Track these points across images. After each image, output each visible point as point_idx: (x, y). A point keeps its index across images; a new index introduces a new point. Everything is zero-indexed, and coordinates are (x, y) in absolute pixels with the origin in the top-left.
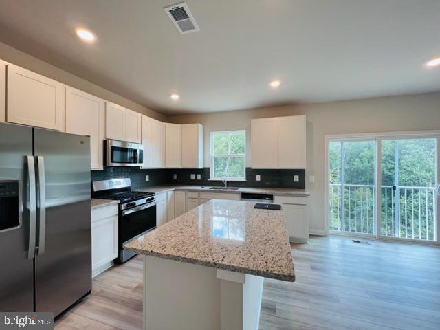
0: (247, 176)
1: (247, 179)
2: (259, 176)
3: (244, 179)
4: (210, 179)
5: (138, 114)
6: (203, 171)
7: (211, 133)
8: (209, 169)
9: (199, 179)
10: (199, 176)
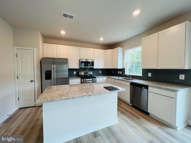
0: (143, 73)
1: (142, 75)
2: (151, 73)
3: (140, 74)
4: (125, 74)
5: (93, 49)
6: (123, 70)
7: (126, 51)
8: (125, 69)
9: (121, 73)
10: (121, 72)
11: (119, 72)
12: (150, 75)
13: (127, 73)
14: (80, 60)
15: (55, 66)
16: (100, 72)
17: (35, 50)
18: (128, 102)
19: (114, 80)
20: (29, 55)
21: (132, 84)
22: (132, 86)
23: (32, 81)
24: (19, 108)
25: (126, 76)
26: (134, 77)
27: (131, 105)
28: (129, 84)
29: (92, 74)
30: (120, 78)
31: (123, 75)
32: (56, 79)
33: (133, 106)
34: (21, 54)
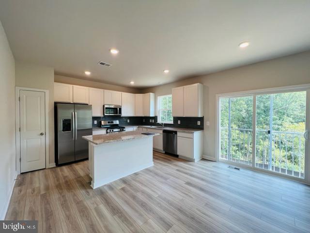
0: (174, 121)
1: (173, 123)
4: (158, 122)
5: (120, 92)
6: (155, 118)
7: (158, 97)
8: (157, 117)
9: (153, 122)
10: (153, 120)
11: (151, 121)
12: (179, 122)
13: (159, 121)
14: (104, 106)
15: (76, 113)
16: (128, 121)
17: (47, 92)
18: (161, 150)
19: (146, 129)
20: (39, 98)
21: (164, 131)
22: (165, 134)
23: (42, 134)
24: (20, 174)
25: (159, 125)
26: (166, 125)
27: (164, 152)
28: (161, 132)
29: (118, 123)
30: (153, 127)
31: (155, 123)
32: (78, 130)
33: (166, 153)
34: (26, 97)
